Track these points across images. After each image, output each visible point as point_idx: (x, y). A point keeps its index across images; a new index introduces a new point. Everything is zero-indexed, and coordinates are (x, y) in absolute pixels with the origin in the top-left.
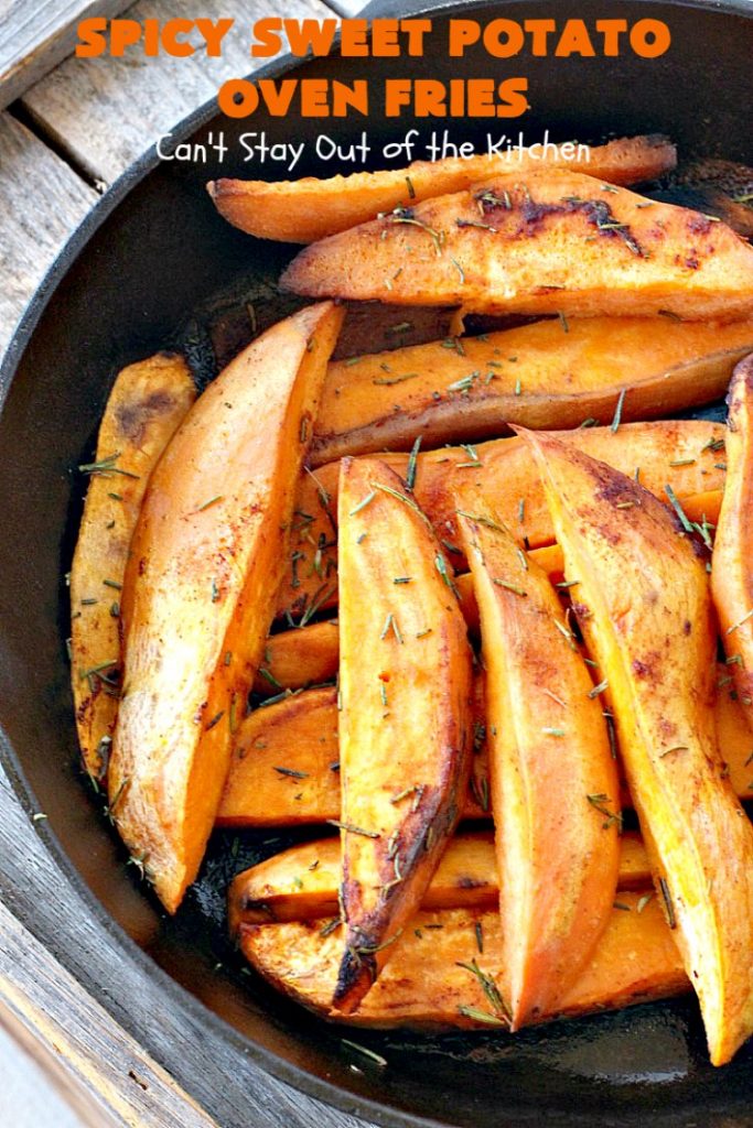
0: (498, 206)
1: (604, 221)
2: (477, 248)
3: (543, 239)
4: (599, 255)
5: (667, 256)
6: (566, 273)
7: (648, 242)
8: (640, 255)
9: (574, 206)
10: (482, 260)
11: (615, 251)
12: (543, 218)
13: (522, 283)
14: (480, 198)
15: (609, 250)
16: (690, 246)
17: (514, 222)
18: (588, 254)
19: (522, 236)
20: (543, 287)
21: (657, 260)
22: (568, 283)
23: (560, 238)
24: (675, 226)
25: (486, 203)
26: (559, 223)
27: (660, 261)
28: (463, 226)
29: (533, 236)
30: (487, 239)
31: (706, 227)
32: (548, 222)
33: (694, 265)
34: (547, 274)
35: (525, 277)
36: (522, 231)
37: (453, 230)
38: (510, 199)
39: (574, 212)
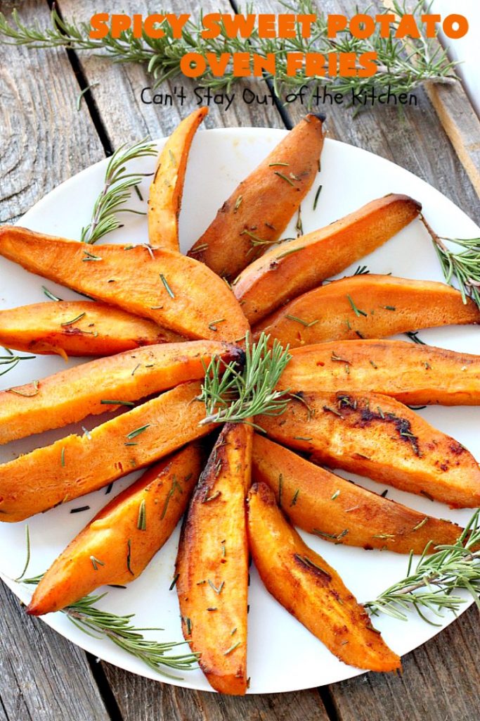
0: (349, 406)
1: (404, 431)
2: (331, 424)
3: (368, 431)
4: (395, 448)
5: (432, 459)
6: (374, 452)
7: (425, 450)
8: (417, 455)
9: (390, 419)
10: (331, 431)
11: (404, 449)
12: (371, 420)
13: (348, 450)
14: (341, 399)
15: (402, 447)
16: (447, 458)
17: (355, 417)
18: (390, 446)
19: (357, 426)
20: (358, 455)
21: (426, 460)
22: (372, 458)
23: (377, 433)
24: (443, 445)
25: (343, 402)
26: (379, 425)
27: (427, 461)
28: (326, 410)
29: (363, 428)
30: (337, 421)
31: (459, 451)
32: (373, 423)
33: (444, 469)
34: (363, 449)
35: (351, 447)
36: (357, 423)
37: (321, 411)
38: (357, 404)
39: (389, 422)
